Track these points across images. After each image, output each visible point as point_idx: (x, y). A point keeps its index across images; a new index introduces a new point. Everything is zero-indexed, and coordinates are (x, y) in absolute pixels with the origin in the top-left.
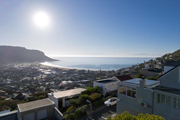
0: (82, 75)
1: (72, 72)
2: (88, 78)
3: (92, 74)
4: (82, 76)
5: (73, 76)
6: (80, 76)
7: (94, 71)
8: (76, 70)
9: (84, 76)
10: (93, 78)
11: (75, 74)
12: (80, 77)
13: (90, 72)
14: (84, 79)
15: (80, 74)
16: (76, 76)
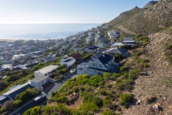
0: (32, 46)
1: (19, 44)
2: (39, 49)
3: (42, 44)
4: (32, 48)
5: (23, 48)
6: (30, 47)
7: (43, 41)
8: (24, 40)
9: (35, 47)
10: (44, 48)
11: (24, 46)
12: (31, 49)
13: (40, 42)
14: (36, 50)
15: (30, 45)
16: (26, 48)
